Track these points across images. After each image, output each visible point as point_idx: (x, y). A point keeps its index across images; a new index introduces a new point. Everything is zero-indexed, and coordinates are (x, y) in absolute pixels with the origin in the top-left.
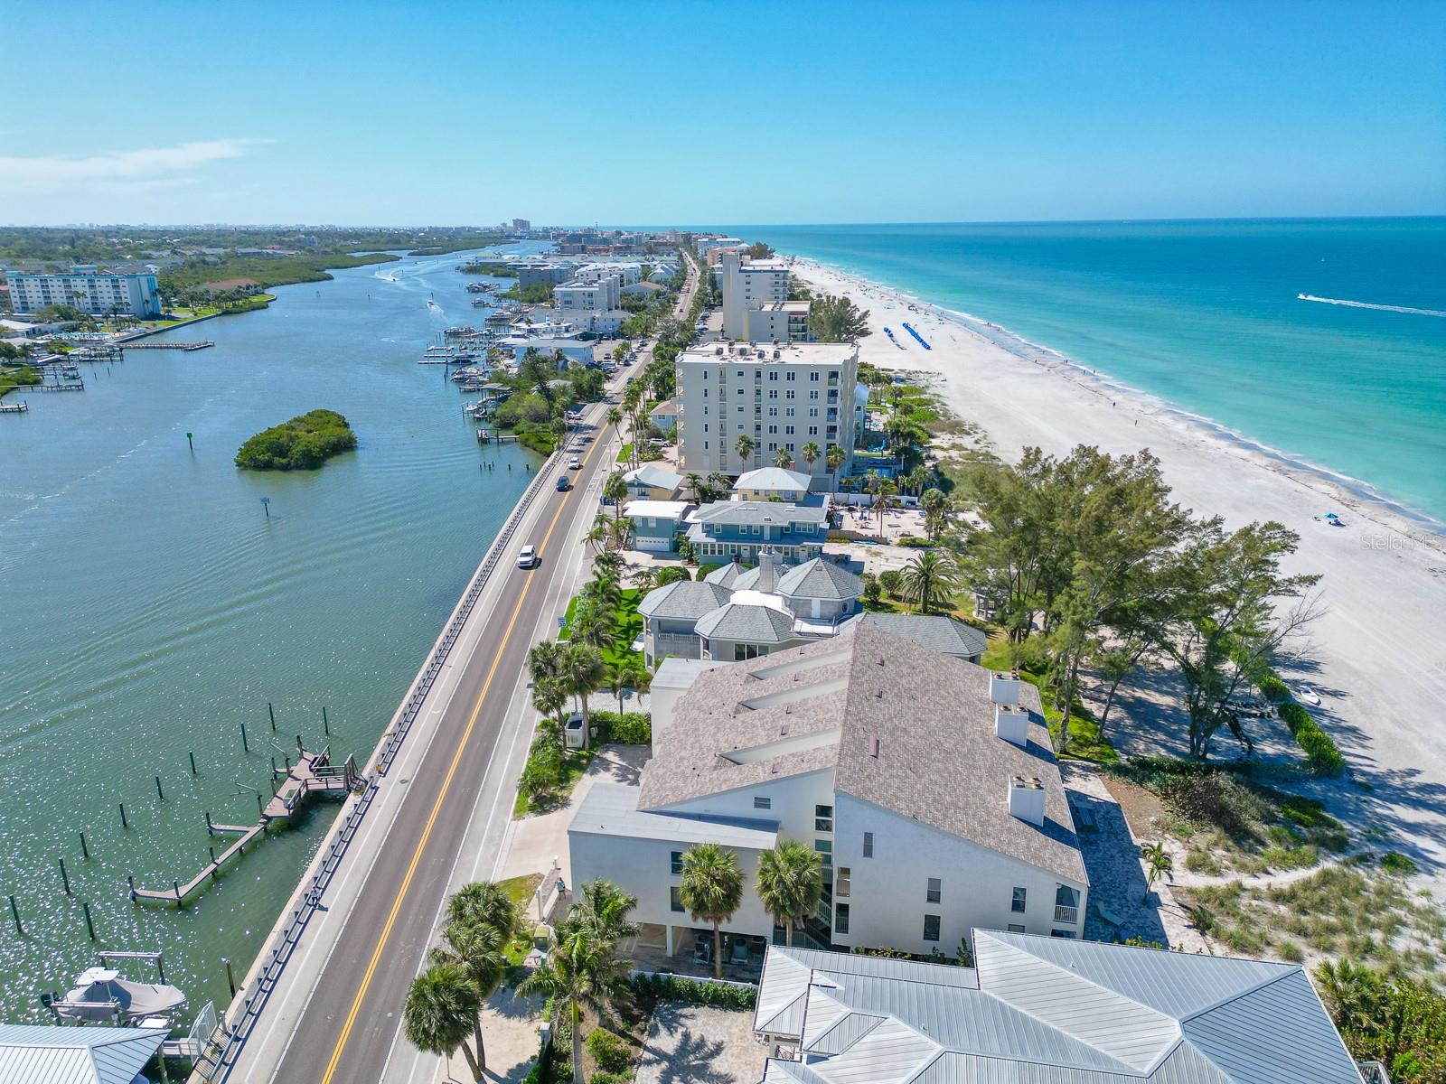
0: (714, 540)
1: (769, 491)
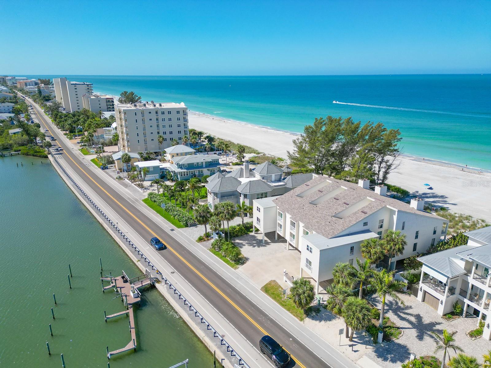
0: (186, 170)
1: (182, 153)
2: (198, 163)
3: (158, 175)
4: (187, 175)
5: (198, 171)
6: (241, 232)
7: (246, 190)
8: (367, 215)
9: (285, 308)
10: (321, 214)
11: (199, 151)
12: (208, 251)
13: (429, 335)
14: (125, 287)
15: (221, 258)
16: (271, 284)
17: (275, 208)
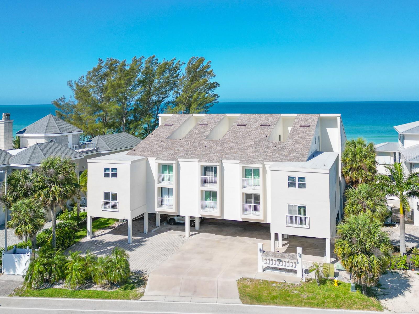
8: (313, 127)
15: (72, 295)
16: (247, 287)
17: (144, 162)
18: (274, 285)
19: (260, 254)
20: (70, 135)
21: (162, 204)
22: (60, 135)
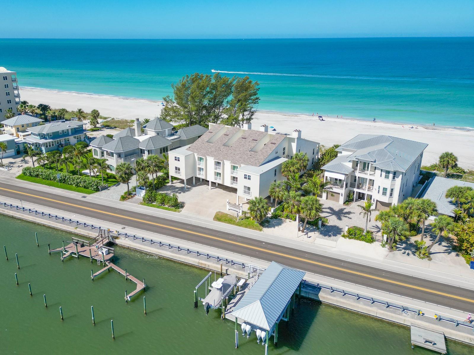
1: (28, 124)
2: (63, 131)
3: (13, 150)
4: (53, 145)
5: (64, 140)
6: (161, 184)
7: (150, 146)
8: (276, 145)
9: (243, 227)
10: (239, 151)
11: (46, 120)
12: (139, 205)
13: (343, 216)
14: (86, 250)
15: (158, 207)
16: (219, 215)
17: (193, 155)
18: (229, 216)
19: (227, 203)
20: (167, 130)
21: (200, 174)
22: (161, 130)
